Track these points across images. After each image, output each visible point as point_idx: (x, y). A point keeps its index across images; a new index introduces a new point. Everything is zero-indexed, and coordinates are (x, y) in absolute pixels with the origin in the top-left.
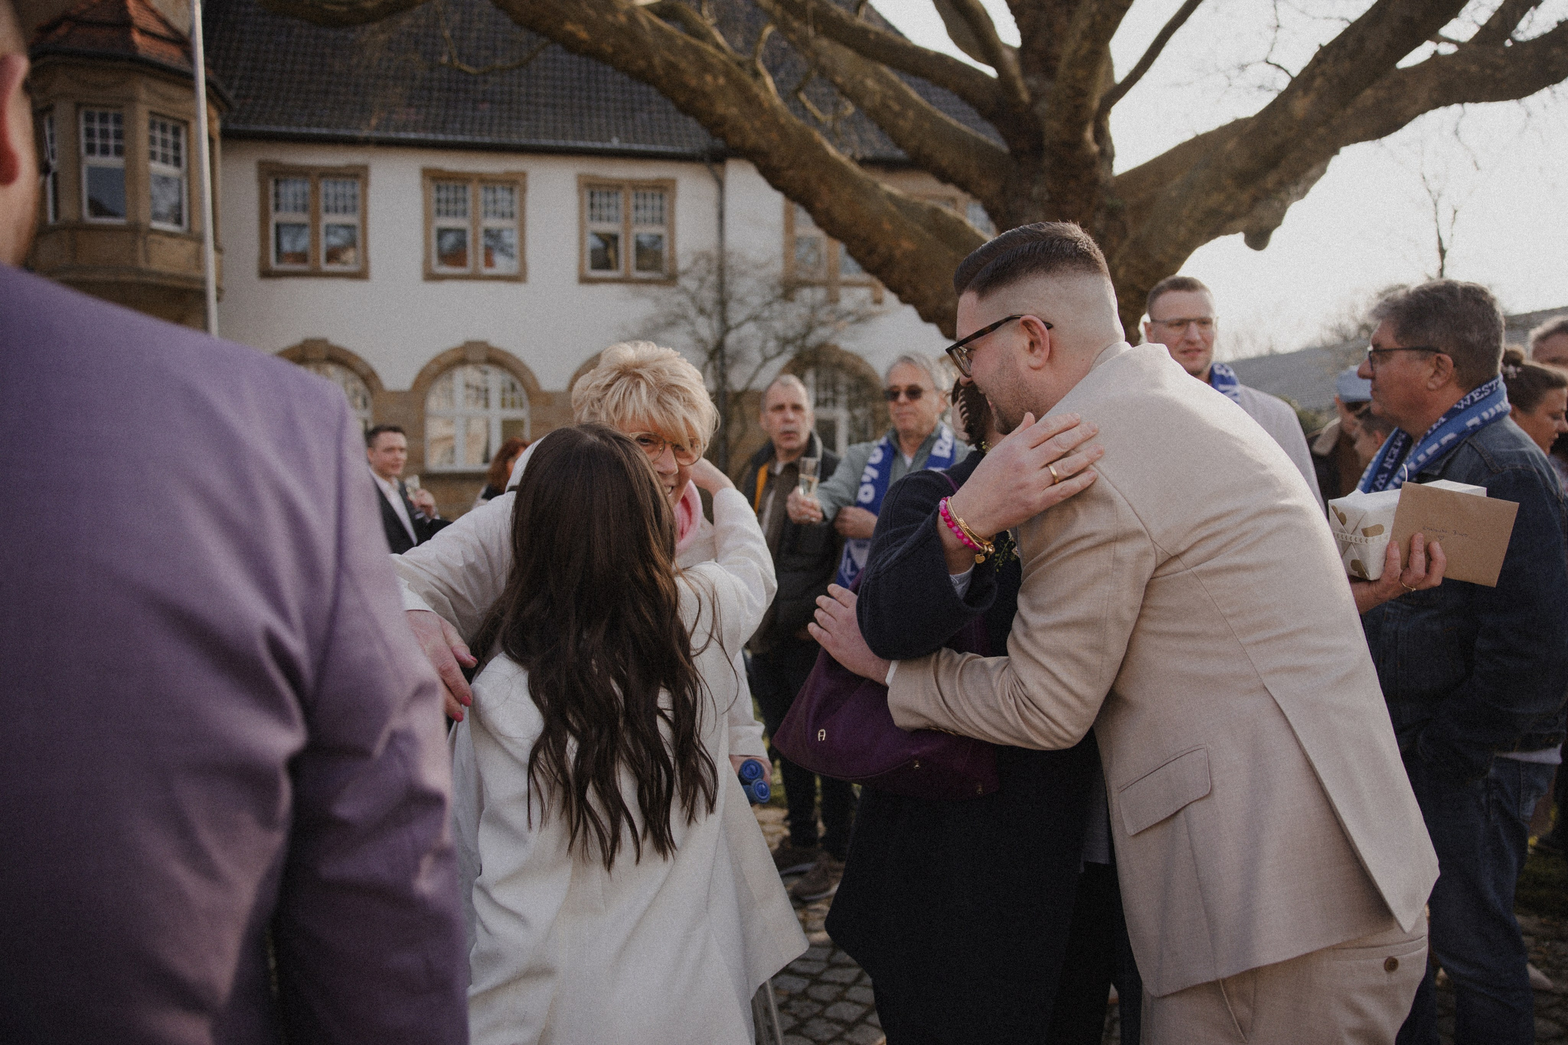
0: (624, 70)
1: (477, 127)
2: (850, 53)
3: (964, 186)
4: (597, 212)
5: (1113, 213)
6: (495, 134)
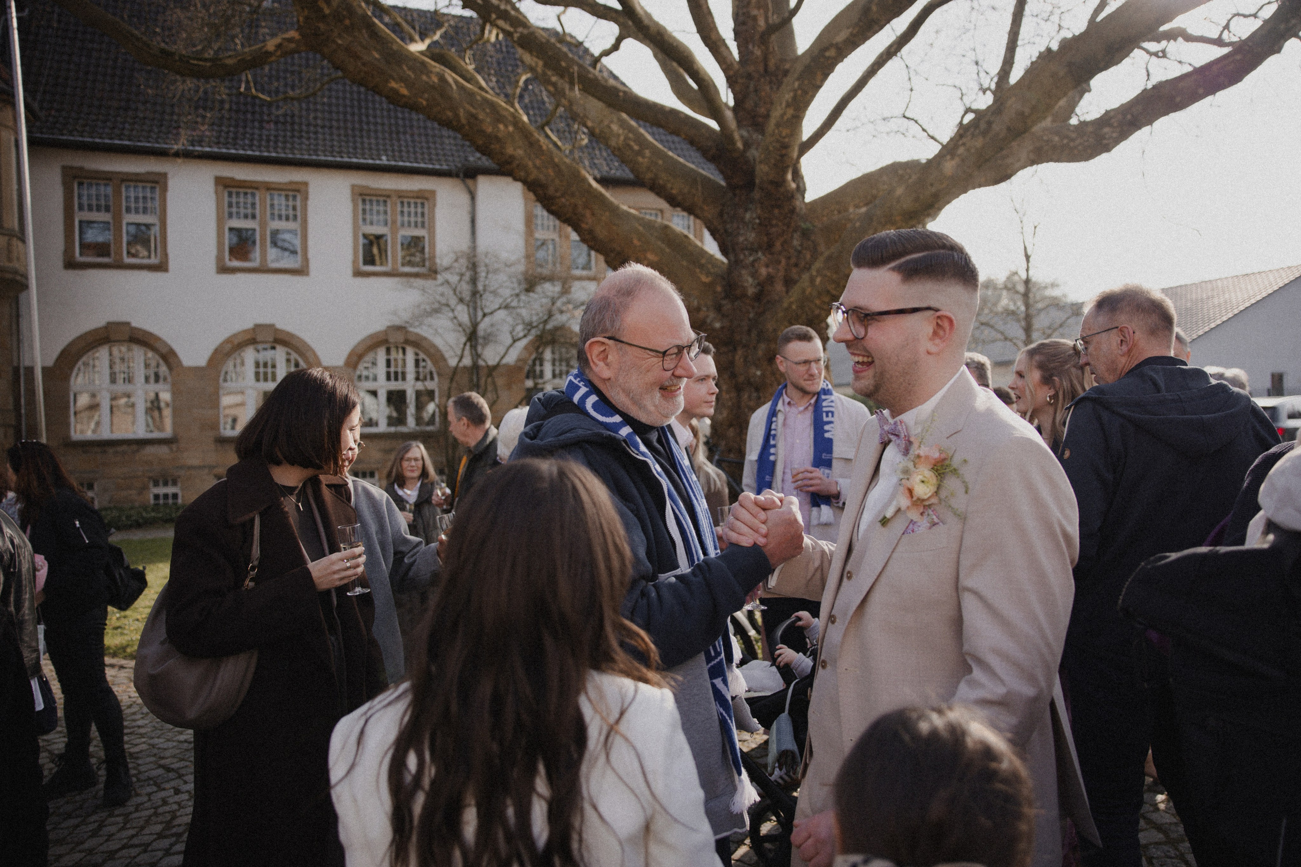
0: (434, 119)
1: (264, 143)
2: (600, 105)
3: (690, 210)
4: (368, 217)
5: (806, 234)
6: (279, 150)
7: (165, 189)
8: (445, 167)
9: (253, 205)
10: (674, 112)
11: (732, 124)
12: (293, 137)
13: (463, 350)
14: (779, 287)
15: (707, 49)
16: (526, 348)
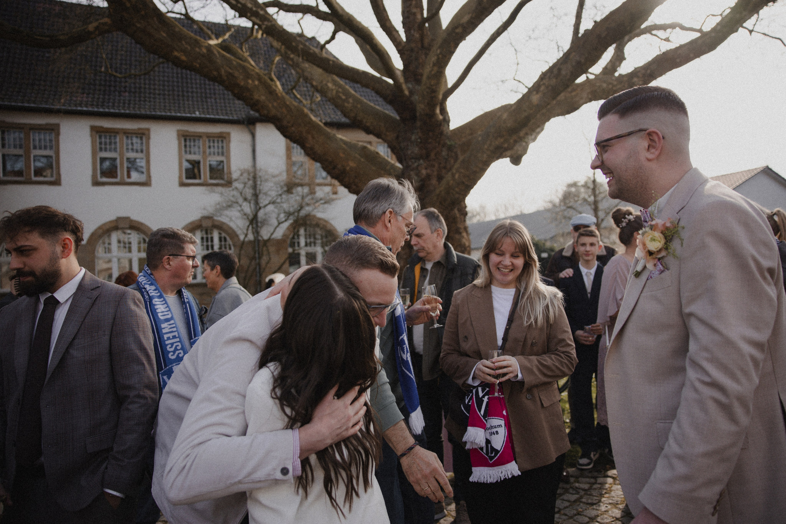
0: (206, 76)
1: (121, 105)
2: (320, 71)
3: (378, 136)
4: (188, 149)
5: (450, 148)
6: (132, 109)
7: (58, 134)
8: (235, 118)
9: (115, 143)
10: (365, 73)
11: (401, 80)
12: (140, 101)
13: (247, 230)
14: (434, 181)
15: (384, 33)
16: (288, 228)
